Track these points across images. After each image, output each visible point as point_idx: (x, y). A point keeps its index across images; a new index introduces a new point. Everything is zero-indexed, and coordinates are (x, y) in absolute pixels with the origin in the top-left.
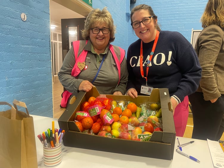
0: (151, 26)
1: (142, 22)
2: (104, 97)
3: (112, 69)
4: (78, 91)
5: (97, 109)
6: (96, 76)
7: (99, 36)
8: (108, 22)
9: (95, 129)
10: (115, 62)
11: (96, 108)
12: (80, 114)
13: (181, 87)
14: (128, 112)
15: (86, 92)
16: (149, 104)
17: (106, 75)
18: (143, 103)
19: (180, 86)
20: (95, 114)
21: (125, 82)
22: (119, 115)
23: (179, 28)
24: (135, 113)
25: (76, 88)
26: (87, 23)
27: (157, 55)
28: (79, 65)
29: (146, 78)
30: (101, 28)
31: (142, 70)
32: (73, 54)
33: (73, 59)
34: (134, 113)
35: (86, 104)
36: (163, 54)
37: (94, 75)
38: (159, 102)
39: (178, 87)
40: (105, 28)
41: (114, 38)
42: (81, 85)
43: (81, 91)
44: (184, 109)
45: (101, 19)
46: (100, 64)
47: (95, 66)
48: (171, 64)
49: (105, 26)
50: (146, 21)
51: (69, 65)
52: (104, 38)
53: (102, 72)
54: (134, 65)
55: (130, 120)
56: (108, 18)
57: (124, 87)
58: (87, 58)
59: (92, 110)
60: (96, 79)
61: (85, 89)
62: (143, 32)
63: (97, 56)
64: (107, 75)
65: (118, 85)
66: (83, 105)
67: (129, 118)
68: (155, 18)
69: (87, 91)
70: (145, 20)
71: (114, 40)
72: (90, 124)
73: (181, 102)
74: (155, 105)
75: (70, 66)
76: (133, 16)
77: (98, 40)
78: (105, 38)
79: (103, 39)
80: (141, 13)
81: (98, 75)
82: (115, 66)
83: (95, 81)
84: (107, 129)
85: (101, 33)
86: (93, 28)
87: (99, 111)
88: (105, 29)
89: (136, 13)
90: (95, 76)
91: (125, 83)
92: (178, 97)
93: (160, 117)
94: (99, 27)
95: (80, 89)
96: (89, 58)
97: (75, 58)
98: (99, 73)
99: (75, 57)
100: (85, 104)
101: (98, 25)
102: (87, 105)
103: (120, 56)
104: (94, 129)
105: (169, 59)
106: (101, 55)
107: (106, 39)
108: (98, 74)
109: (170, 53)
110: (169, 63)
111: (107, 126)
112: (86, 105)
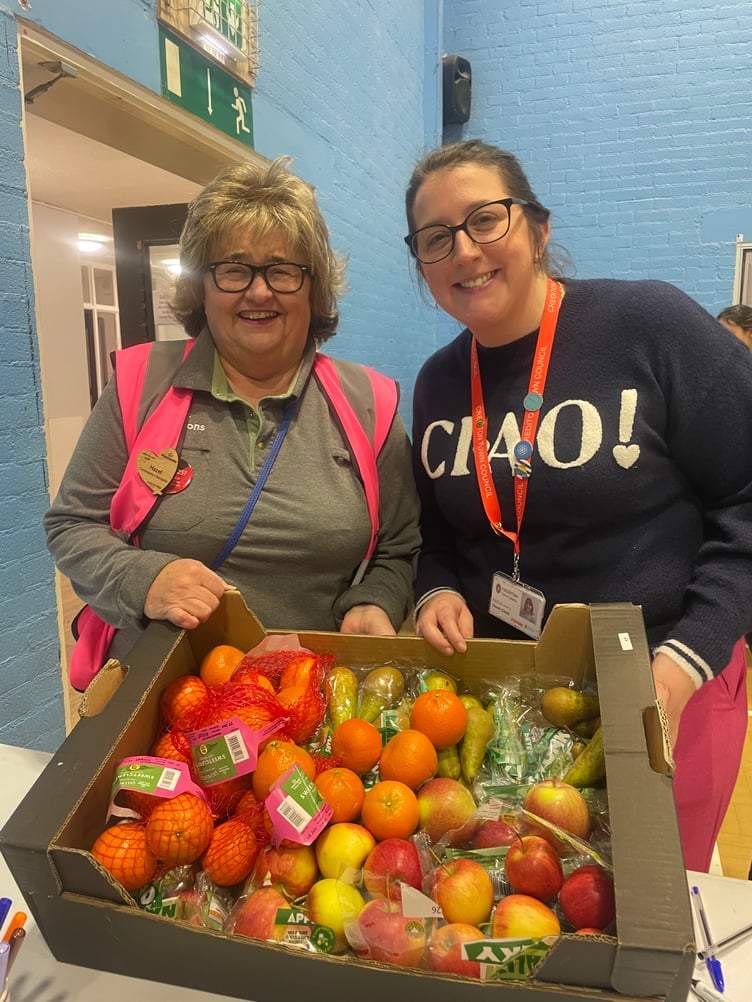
0: (516, 255)
1: (463, 227)
2: (286, 648)
3: (332, 480)
4: (144, 621)
5: (236, 747)
6: (244, 523)
7: (251, 301)
8: (294, 231)
9: (225, 870)
10: (347, 446)
11: (227, 737)
12: (136, 777)
13: (709, 592)
14: (415, 749)
15: (182, 628)
16: (534, 684)
17: (294, 510)
18: (501, 676)
19: (704, 585)
20: (224, 770)
21: (405, 548)
22: (365, 778)
23: (674, 233)
24: (460, 746)
25: (129, 604)
26: (189, 237)
27: (553, 413)
28: (146, 465)
29: (512, 536)
30: (258, 259)
31: (488, 493)
32: (115, 414)
33: (116, 438)
34: (452, 752)
35: (190, 694)
36: (587, 403)
37: (228, 514)
38: (587, 681)
39: (688, 590)
40: (280, 261)
41: (336, 320)
42: (154, 591)
43: (156, 621)
44: (725, 706)
45: (258, 214)
46: (267, 451)
47: (234, 467)
48: (636, 457)
49: (277, 254)
50: (485, 226)
51: (94, 470)
52: (278, 314)
53: (277, 498)
54: (441, 469)
55: (426, 806)
56: (298, 208)
57: (399, 575)
58: (190, 426)
59: (210, 748)
60: (243, 537)
61: (177, 612)
62: (471, 284)
63: (247, 413)
64: (304, 514)
65: (365, 564)
66: (171, 701)
67: (418, 790)
68: (537, 214)
69: (186, 624)
70: (478, 218)
71: (338, 330)
72: (189, 841)
73: (715, 675)
74: (566, 699)
75: (98, 475)
76: (418, 197)
77: (248, 325)
78: (286, 314)
79: (271, 318)
80: (463, 182)
81: (254, 517)
82: (350, 463)
83: (238, 548)
84: (289, 873)
85: (261, 289)
86: (217, 264)
87: (246, 756)
88: (283, 267)
89: (432, 180)
90: (235, 520)
91: (406, 558)
92: (697, 652)
93: (596, 783)
94: (250, 255)
95: (152, 610)
96: (203, 428)
97: (124, 434)
98: (259, 504)
99: (121, 426)
100: (181, 695)
101: (244, 246)
102: (192, 698)
103: (369, 410)
104: (216, 866)
105: (625, 433)
106: (269, 405)
107: (289, 320)
108: (250, 509)
109: (630, 398)
110: (627, 455)
111: (286, 856)
112: (184, 702)
